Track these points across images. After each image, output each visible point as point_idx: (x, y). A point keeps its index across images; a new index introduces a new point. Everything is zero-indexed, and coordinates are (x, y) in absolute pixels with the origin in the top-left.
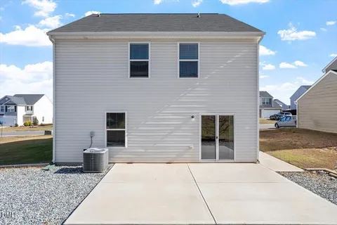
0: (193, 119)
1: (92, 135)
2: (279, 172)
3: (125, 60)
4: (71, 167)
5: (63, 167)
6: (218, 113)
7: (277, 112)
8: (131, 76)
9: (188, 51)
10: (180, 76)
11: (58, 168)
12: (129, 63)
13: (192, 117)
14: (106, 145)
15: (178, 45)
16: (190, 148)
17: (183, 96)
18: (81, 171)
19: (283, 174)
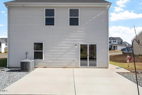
0: (76, 46)
1: (27, 53)
2: (117, 72)
3: (43, 17)
4: (16, 69)
5: (12, 69)
6: (88, 43)
7: (125, 47)
8: (46, 25)
9: (74, 13)
10: (70, 25)
11: (9, 69)
12: (45, 19)
13: (76, 45)
14: (33, 58)
15: (69, 10)
16: (75, 60)
17: (71, 35)
18: (19, 71)
19: (119, 73)
